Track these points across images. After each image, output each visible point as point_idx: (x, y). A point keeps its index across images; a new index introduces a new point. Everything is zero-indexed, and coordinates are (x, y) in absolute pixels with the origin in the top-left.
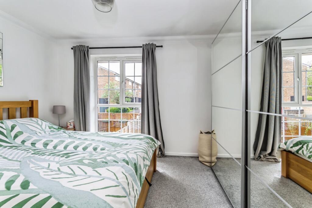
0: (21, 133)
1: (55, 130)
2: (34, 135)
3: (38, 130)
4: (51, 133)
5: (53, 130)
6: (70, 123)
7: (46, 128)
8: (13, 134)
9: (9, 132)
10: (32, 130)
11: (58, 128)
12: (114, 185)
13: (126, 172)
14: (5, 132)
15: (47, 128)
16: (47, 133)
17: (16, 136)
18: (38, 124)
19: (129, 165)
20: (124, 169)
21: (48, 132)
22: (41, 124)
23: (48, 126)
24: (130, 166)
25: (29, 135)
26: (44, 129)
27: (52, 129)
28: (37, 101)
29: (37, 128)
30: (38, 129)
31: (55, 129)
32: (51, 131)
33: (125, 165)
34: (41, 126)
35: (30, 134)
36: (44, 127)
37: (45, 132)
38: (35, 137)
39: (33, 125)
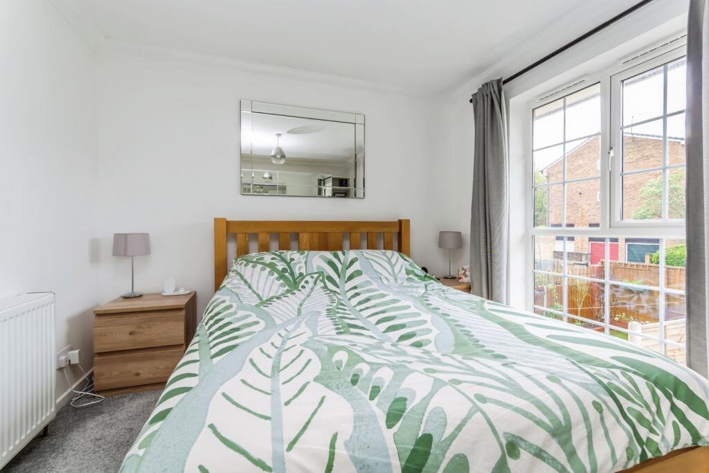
0: (359, 273)
1: (416, 278)
2: (376, 281)
3: (385, 274)
4: (406, 284)
5: (412, 279)
6: (463, 271)
7: (400, 271)
8: (349, 272)
9: (344, 268)
10: (376, 272)
11: (425, 276)
12: (256, 456)
13: (346, 444)
14: (339, 266)
15: (403, 271)
16: (399, 282)
17: (351, 278)
18: (390, 263)
19: (389, 427)
20: (355, 428)
21: (401, 279)
22: (393, 263)
23: (406, 269)
24: (389, 434)
25: (369, 279)
26: (396, 272)
27: (411, 276)
28: (408, 221)
29: (386, 269)
30: (386, 272)
31: (417, 275)
32: (408, 279)
33: (376, 421)
34: (393, 267)
35: (371, 278)
36: (397, 269)
37: (396, 279)
38: (376, 284)
39: (381, 263)
